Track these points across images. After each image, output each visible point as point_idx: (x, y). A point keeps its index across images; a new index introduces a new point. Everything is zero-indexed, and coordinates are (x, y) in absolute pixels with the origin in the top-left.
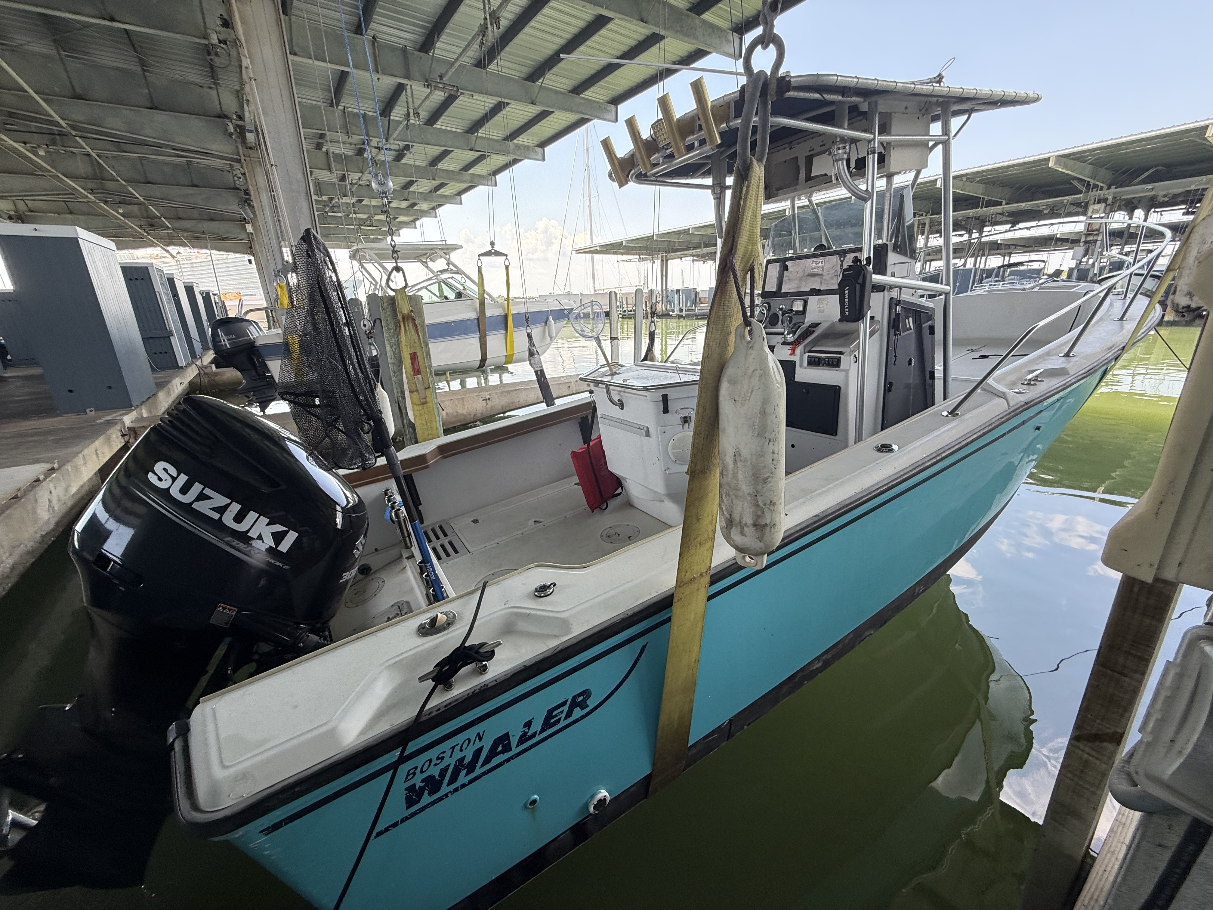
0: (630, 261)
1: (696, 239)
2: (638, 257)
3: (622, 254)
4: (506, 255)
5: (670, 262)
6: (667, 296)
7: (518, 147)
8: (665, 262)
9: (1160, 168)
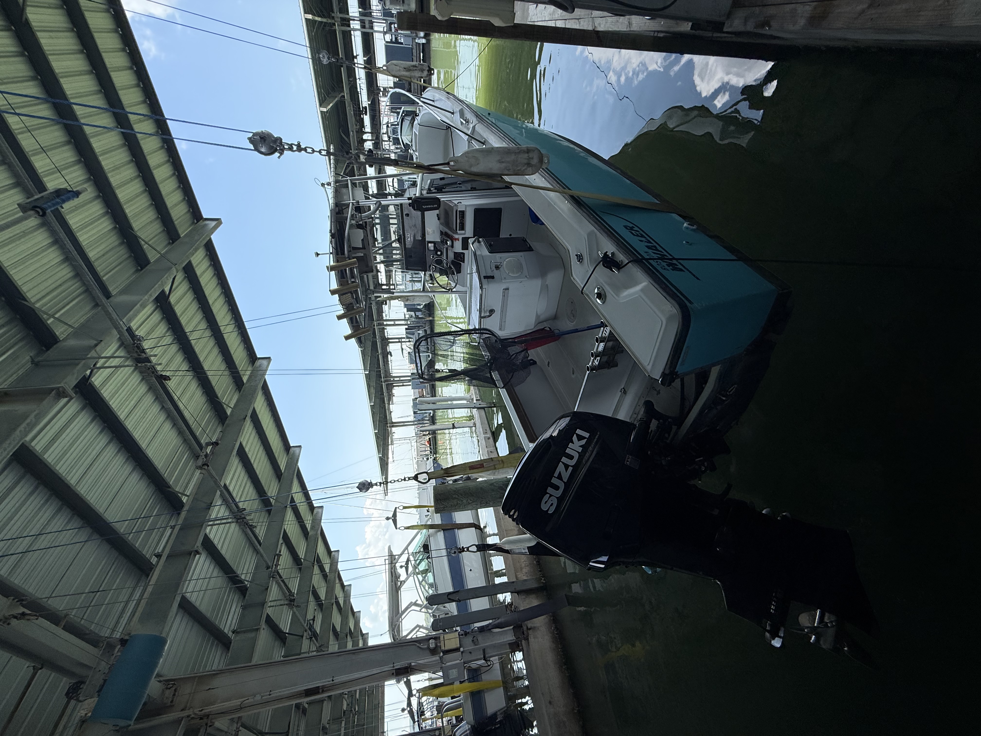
0: (393, 452)
1: (378, 400)
2: (390, 446)
3: (388, 458)
4: (396, 508)
5: (394, 421)
6: (419, 420)
7: (313, 527)
8: (394, 425)
9: (341, 130)
